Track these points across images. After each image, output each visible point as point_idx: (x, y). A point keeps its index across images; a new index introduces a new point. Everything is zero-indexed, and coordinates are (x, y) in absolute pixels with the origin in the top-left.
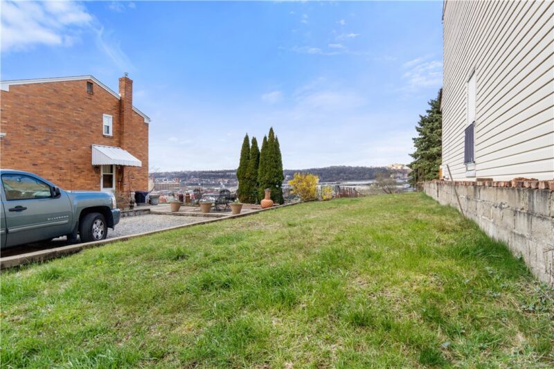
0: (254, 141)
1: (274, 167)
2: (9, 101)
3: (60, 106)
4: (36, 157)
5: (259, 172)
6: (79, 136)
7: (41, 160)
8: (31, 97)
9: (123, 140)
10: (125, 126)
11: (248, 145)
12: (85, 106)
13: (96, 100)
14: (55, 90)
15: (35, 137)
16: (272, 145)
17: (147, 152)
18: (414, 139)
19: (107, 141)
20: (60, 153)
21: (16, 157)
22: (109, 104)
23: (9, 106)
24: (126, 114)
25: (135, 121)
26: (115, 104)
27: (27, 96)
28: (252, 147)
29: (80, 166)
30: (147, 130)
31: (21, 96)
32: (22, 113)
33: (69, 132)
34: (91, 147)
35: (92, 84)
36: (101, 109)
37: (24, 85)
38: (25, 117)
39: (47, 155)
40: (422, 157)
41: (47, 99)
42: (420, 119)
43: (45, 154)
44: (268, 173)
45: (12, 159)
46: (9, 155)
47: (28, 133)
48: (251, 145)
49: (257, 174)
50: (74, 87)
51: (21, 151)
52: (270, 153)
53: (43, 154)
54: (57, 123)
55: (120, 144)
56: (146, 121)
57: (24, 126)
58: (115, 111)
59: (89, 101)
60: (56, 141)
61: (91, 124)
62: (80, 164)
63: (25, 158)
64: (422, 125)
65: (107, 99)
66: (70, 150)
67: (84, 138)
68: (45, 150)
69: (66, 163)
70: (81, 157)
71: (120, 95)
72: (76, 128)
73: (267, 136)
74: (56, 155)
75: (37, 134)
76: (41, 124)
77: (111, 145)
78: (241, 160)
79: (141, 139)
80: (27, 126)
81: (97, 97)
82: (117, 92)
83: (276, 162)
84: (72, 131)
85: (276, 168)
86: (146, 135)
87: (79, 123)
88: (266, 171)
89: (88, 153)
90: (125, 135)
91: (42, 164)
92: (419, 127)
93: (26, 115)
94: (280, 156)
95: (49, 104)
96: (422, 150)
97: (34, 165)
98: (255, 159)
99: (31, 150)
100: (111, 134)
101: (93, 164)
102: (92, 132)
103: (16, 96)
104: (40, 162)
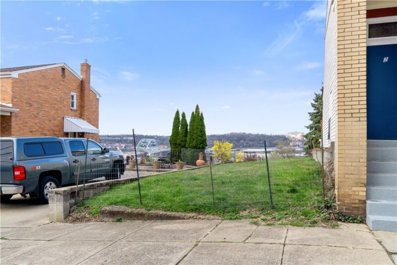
0: (184, 115)
1: (200, 136)
2: (18, 85)
3: (46, 87)
4: (32, 126)
5: (188, 140)
6: (56, 110)
7: (35, 128)
8: (30, 81)
9: (84, 112)
10: (86, 101)
11: (179, 119)
12: (60, 87)
13: (67, 81)
14: (43, 75)
15: (32, 112)
16: (198, 118)
17: (98, 122)
18: (309, 113)
19: (73, 113)
20: (45, 123)
21: (21, 126)
22: (74, 84)
23: (18, 89)
24: (86, 92)
25: (91, 97)
26: (78, 84)
27: (28, 81)
28: (182, 120)
29: (57, 133)
30: (98, 104)
31: (24, 81)
32: (25, 94)
33: (51, 107)
34: (63, 118)
35: (64, 69)
36: (69, 88)
37: (26, 73)
38: (26, 96)
39: (38, 125)
40: (316, 129)
41: (38, 82)
42: (315, 96)
43: (37, 124)
44: (195, 141)
45: (19, 127)
46: (17, 124)
47: (27, 109)
48: (181, 118)
49: (186, 141)
50: (54, 73)
51: (24, 121)
52: (197, 125)
53: (36, 124)
54: (44, 100)
55: (81, 116)
56: (98, 97)
57: (26, 103)
58: (78, 90)
59: (63, 83)
60: (43, 114)
61: (63, 101)
62: (56, 131)
63: (26, 126)
64: (316, 102)
65: (73, 80)
66: (51, 121)
67: (59, 112)
68: (37, 121)
69: (49, 130)
70: (57, 126)
71: (81, 77)
72: (55, 104)
73: (194, 111)
74: (43, 124)
75: (33, 109)
76: (35, 101)
77: (75, 116)
78: (173, 130)
79: (94, 111)
80: (27, 103)
81: (67, 79)
82: (80, 75)
83: (201, 132)
84: (52, 106)
85: (202, 137)
86: (97, 108)
87: (56, 99)
88: (194, 139)
89: (61, 123)
90: (85, 108)
91: (35, 131)
92: (314, 103)
93: (27, 95)
94: (204, 127)
95: (40, 86)
96: (316, 123)
97: (31, 132)
98: (184, 129)
99: (29, 121)
100: (75, 108)
101: (65, 131)
102: (64, 106)
103: (22, 81)
104: (34, 130)
